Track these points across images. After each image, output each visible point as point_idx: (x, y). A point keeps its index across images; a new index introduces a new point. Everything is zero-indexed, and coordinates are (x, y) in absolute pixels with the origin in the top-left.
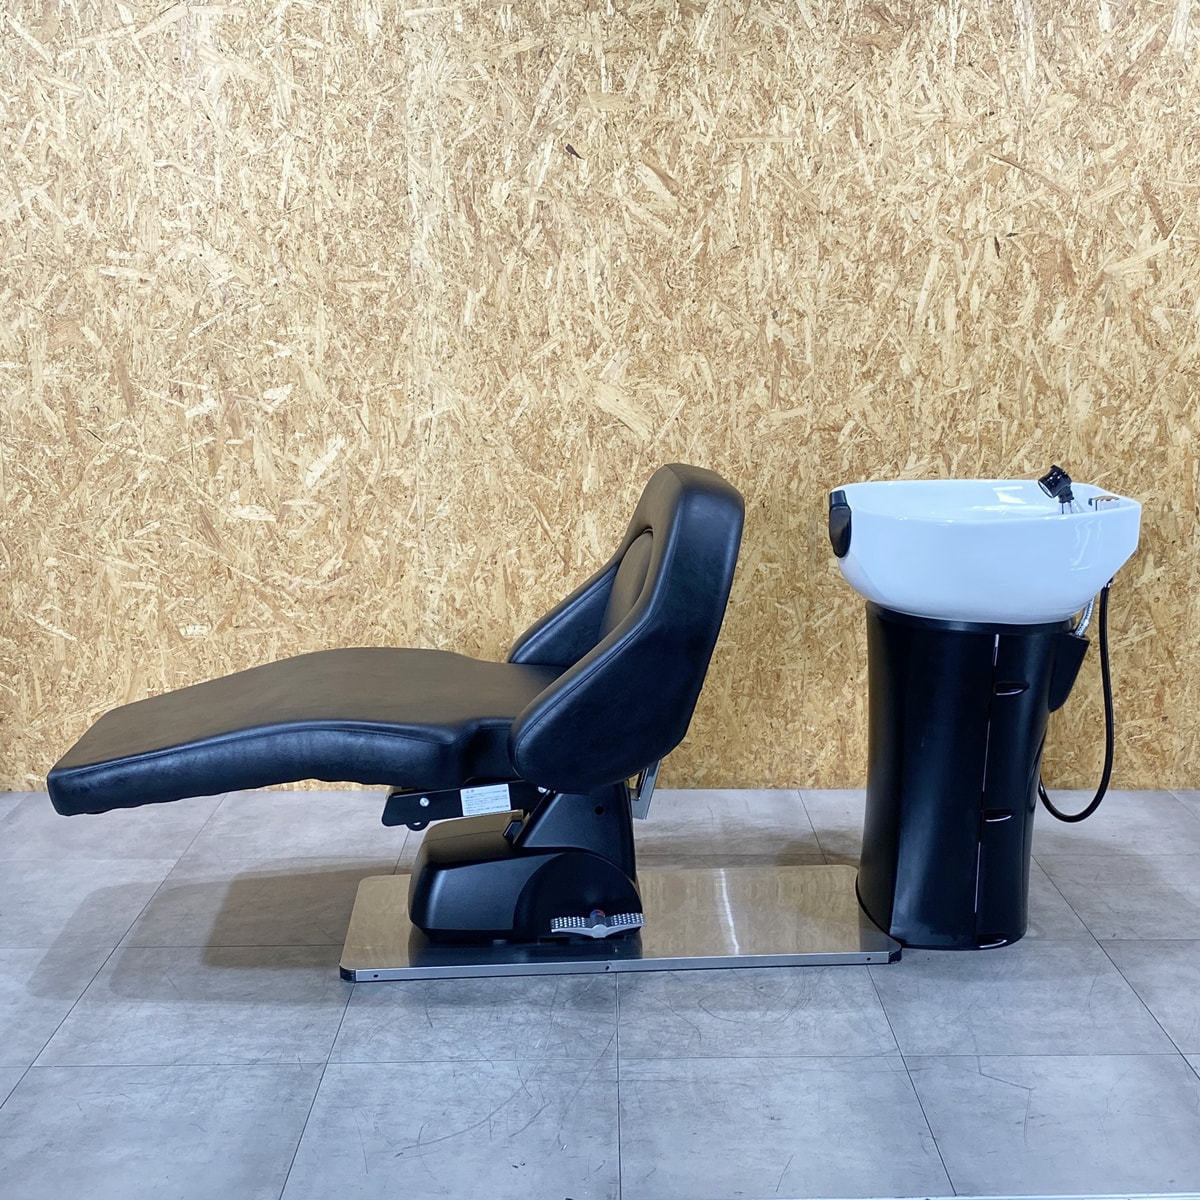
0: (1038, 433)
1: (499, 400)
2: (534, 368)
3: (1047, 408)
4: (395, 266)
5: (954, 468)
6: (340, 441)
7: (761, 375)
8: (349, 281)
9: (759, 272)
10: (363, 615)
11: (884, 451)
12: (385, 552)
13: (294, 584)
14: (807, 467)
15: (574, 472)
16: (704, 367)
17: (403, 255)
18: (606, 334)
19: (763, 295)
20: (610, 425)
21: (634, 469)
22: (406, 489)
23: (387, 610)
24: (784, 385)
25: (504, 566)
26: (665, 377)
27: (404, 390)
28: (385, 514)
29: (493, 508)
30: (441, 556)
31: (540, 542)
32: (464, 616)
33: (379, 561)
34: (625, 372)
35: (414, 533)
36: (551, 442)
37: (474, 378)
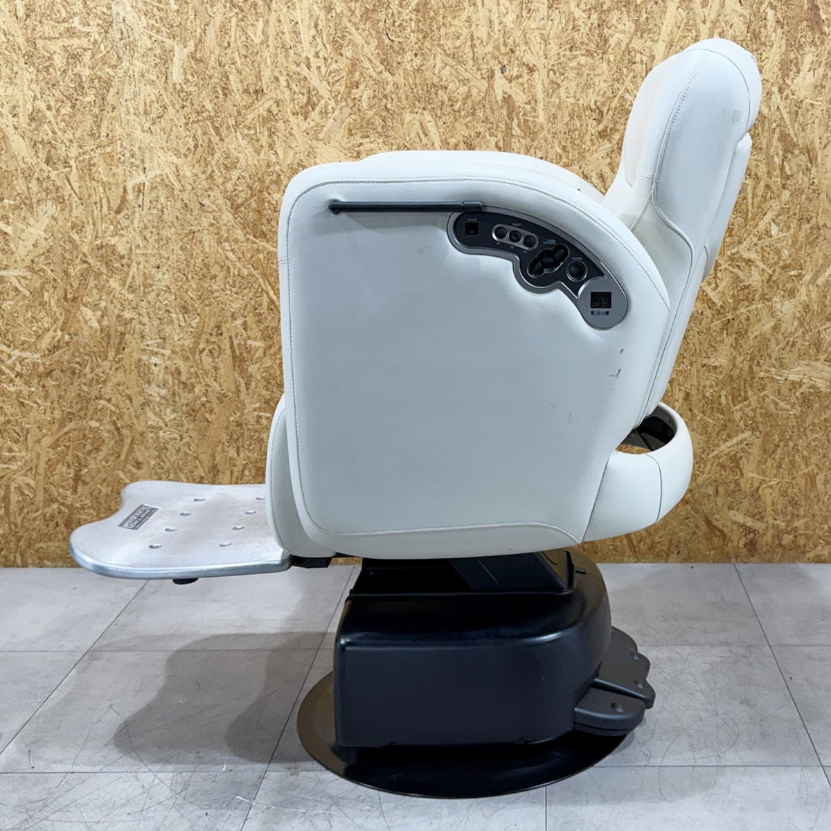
0: (786, 195)
1: (214, 162)
2: (250, 128)
3: (795, 168)
4: (98, 20)
6: (50, 208)
7: (492, 135)
8: (49, 39)
9: (484, 22)
10: (86, 390)
12: (105, 323)
13: (14, 358)
16: (431, 126)
17: (105, 10)
18: (323, 90)
19: (489, 48)
22: (122, 257)
23: (110, 384)
25: (231, 338)
26: (390, 137)
27: (113, 153)
28: (102, 283)
29: (215, 277)
30: (163, 327)
31: (266, 313)
32: (192, 390)
33: (99, 333)
34: (347, 132)
35: (134, 304)
36: (272, 207)
37: (187, 139)
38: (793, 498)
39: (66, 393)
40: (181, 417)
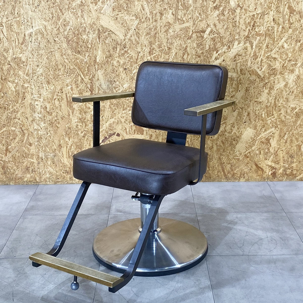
0: (290, 31)
1: (60, 23)
2: (74, 9)
3: (294, 20)
5: (254, 47)
7: (170, 9)
10: (10, 115)
11: (224, 41)
12: (17, 89)
14: (191, 48)
15: (93, 54)
16: (146, 6)
20: (107, 33)
21: (118, 52)
22: (24, 62)
23: (19, 113)
24: (180, 13)
25: (66, 94)
26: (129, 11)
27: (20, 21)
28: (16, 73)
29: (60, 69)
30: (40, 90)
31: (80, 83)
32: (51, 115)
33: (15, 92)
34: (112, 10)
35: (28, 81)
36: (82, 41)
37: (49, 14)
38: (292, 155)
39: (2, 117)
40: (47, 125)
